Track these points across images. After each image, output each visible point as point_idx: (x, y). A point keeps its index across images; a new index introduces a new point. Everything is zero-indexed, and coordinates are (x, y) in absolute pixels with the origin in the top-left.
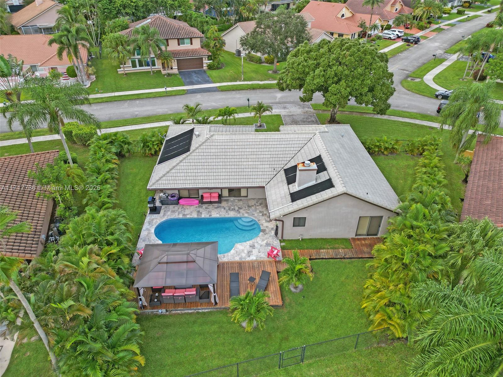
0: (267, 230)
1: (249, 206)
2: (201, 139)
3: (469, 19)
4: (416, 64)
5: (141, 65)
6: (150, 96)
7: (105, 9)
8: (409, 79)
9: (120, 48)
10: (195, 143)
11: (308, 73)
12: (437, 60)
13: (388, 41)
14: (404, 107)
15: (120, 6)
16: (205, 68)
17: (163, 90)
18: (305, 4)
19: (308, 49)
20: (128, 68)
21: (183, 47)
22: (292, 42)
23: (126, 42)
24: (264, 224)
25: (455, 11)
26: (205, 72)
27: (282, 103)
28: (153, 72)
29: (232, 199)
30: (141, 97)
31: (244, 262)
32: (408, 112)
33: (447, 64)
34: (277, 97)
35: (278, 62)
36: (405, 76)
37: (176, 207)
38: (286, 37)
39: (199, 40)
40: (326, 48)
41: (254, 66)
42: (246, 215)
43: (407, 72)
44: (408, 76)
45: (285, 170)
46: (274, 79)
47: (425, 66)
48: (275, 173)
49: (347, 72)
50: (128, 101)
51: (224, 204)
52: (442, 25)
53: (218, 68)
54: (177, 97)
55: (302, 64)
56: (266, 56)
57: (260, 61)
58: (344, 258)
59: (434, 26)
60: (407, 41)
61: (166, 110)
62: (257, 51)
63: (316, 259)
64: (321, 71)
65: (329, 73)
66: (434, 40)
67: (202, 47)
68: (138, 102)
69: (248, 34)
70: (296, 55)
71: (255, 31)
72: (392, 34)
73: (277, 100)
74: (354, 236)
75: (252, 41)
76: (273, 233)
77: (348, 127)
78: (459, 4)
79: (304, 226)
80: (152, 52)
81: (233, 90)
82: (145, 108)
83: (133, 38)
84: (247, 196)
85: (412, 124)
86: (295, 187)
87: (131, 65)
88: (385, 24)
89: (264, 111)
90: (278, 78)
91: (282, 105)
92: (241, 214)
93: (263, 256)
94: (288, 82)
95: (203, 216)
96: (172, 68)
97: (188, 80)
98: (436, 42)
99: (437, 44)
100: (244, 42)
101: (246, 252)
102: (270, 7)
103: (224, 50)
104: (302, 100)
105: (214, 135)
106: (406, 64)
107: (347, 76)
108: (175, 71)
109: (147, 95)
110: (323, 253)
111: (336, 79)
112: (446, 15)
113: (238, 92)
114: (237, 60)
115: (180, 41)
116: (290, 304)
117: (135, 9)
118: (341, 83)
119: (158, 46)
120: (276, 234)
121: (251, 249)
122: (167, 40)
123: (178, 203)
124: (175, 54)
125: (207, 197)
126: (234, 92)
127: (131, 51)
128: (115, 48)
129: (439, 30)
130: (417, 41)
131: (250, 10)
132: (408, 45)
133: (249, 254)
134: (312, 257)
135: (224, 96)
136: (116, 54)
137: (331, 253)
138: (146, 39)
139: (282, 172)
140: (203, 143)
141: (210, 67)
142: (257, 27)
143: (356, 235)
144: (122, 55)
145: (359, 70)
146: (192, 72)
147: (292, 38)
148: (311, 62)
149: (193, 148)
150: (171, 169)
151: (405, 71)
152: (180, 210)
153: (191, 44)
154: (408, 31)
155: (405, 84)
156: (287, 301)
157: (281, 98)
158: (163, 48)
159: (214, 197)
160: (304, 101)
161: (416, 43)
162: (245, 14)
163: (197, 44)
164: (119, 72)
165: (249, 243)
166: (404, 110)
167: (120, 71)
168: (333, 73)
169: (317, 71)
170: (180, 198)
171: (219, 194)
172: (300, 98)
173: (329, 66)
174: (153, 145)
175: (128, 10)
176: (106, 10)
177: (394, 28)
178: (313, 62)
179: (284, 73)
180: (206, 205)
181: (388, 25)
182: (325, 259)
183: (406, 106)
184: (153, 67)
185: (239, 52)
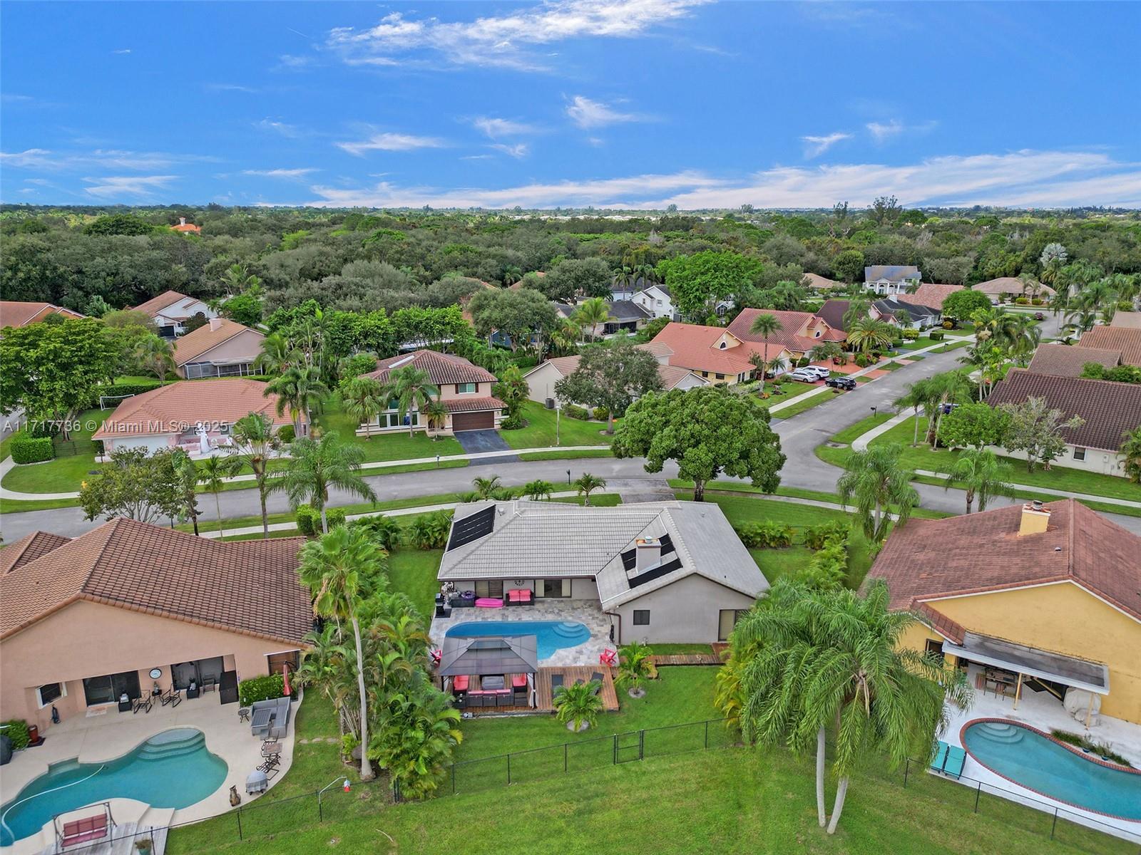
0: (599, 635)
1: (573, 609)
2: (507, 517)
3: (948, 349)
4: (845, 422)
5: (394, 423)
6: (413, 468)
7: (336, 338)
8: (829, 445)
9: (368, 399)
10: (498, 522)
11: (654, 433)
12: (880, 417)
13: (803, 386)
14: (814, 486)
15: (360, 335)
16: (497, 426)
17: (434, 459)
18: (661, 326)
19: (653, 401)
20: (374, 428)
21: (462, 396)
22: (635, 389)
23: (377, 390)
24: (594, 627)
25: (927, 334)
26: (496, 432)
27: (622, 478)
28: (414, 433)
29: (549, 600)
30: (398, 470)
31: (568, 668)
32: (819, 493)
33: (895, 421)
34: (613, 469)
35: (614, 418)
36: (822, 440)
37: (472, 610)
38: (626, 382)
39: (489, 385)
40: (678, 399)
41: (574, 424)
42: (570, 618)
43: (828, 434)
44: (828, 441)
45: (622, 555)
46: (608, 443)
47: (859, 425)
48: (609, 559)
49: (706, 432)
50: (379, 477)
51: (537, 606)
52: (897, 359)
53: (517, 427)
54: (456, 470)
55: (645, 421)
56: (596, 408)
57: (585, 417)
58: (702, 664)
59: (886, 361)
60: (833, 384)
61: (441, 489)
62: (582, 402)
63: (664, 665)
64: (671, 431)
65: (683, 433)
66: (881, 383)
67: (493, 396)
68: (394, 477)
69: (567, 377)
70: (637, 410)
71: (577, 373)
72: (809, 373)
73: (614, 474)
74: (716, 641)
75: (573, 388)
76: (608, 638)
77: (715, 508)
78: (936, 322)
79: (648, 624)
80: (416, 404)
81: (544, 460)
82: (406, 487)
83: (388, 384)
84: (570, 597)
85: (823, 508)
86: (635, 573)
87: (378, 424)
88: (799, 357)
89: (594, 485)
90: (613, 441)
91: (622, 481)
92: (563, 618)
93: (595, 661)
94: (627, 445)
95: (510, 619)
96: (443, 428)
97: (469, 446)
98: (885, 387)
99: (884, 390)
100: (561, 389)
101: (571, 657)
102: (602, 328)
103: (528, 400)
104: (649, 470)
105: (525, 510)
106: (827, 421)
107: (707, 437)
108: (449, 431)
109: (407, 468)
110: (674, 659)
111: (692, 441)
112: (911, 341)
113: (551, 461)
114: (548, 414)
115: (459, 387)
116: (629, 709)
117: (383, 339)
118: (700, 446)
119: (425, 395)
120: (612, 637)
121: (578, 655)
122: (439, 386)
123: (473, 605)
124: (451, 406)
125: (514, 597)
126: (545, 463)
127: (384, 403)
128: (360, 400)
129: (894, 367)
130: (850, 386)
131: (568, 337)
132: (835, 392)
133: (575, 659)
134: (658, 663)
135: (529, 469)
136: (360, 408)
137: (685, 659)
138: (410, 386)
139: (619, 558)
140: (511, 521)
141: (505, 426)
142: (581, 367)
143: (719, 640)
144: (369, 408)
145: (724, 429)
146: (476, 433)
147: (635, 383)
148: (657, 419)
149: (495, 529)
150: (468, 555)
151: (824, 433)
152: (477, 613)
153: (477, 391)
154: (837, 369)
155: (821, 452)
156: (626, 706)
157: (620, 471)
158: (434, 397)
159: (524, 596)
160: (652, 472)
161: (849, 389)
162: (560, 342)
163: (485, 392)
164: (357, 435)
165: (574, 649)
166: (813, 489)
167: (361, 432)
168: (688, 433)
169: (666, 431)
170: (476, 598)
171: (531, 593)
172: (645, 467)
173: (683, 423)
174: (433, 532)
175: (371, 341)
176: (336, 341)
177: (813, 364)
178: (660, 418)
179: (621, 433)
180: (514, 608)
181: (802, 359)
182: (677, 665)
183: (818, 483)
184: (414, 426)
185: (551, 403)
